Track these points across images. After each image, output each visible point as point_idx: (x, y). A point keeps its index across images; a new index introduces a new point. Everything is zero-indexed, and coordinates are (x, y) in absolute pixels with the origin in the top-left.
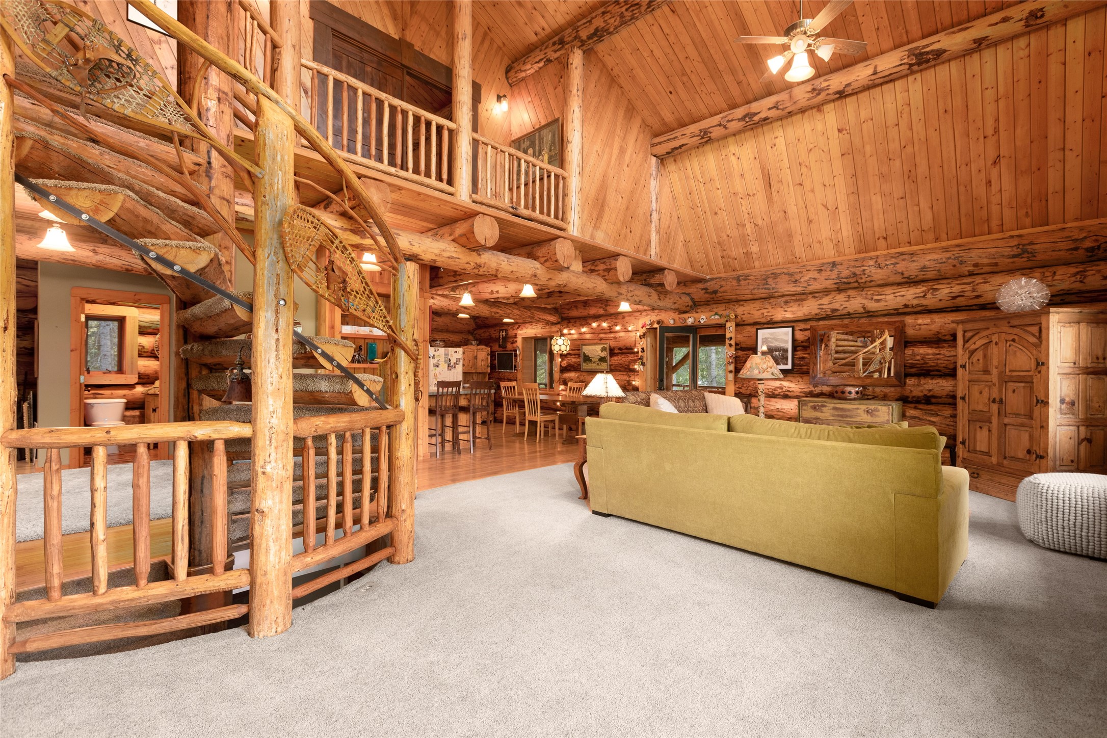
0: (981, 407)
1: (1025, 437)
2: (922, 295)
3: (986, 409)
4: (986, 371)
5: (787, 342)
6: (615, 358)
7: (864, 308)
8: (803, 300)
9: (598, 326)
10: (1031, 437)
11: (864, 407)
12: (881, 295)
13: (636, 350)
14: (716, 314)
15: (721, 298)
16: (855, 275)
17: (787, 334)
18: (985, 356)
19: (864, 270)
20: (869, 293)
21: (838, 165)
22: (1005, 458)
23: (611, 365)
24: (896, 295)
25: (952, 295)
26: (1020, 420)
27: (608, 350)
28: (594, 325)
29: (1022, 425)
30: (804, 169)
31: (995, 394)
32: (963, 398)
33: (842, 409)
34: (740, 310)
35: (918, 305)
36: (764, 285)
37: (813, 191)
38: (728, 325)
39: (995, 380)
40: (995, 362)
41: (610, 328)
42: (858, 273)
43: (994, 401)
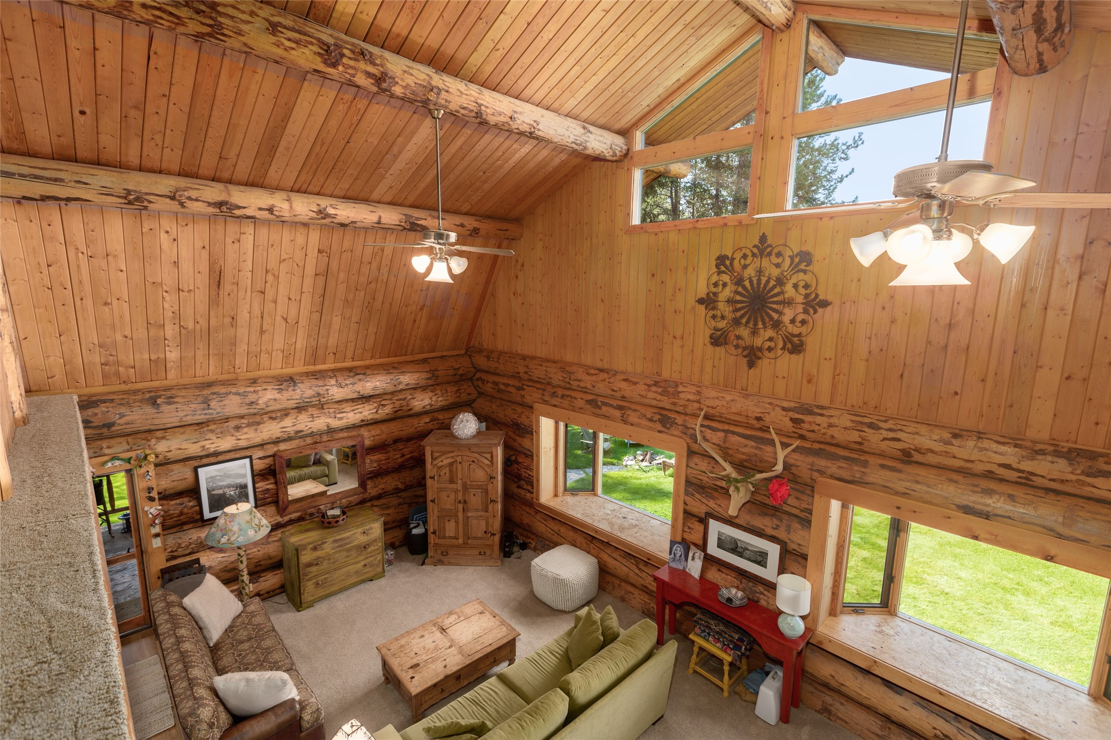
0: (448, 506)
1: (483, 523)
2: (375, 411)
3: (453, 508)
4: (452, 481)
5: (245, 476)
7: (328, 427)
8: (259, 424)
10: (487, 523)
12: (343, 412)
14: (115, 459)
16: (319, 394)
17: (245, 465)
18: (451, 471)
19: (327, 390)
20: (331, 411)
21: (309, 282)
22: (469, 538)
24: (356, 412)
25: (395, 409)
26: (479, 514)
29: (481, 516)
30: (270, 278)
31: (460, 497)
32: (433, 501)
33: (341, 539)
34: (161, 447)
35: (372, 419)
37: (275, 302)
38: (142, 470)
39: (460, 488)
40: (460, 476)
42: (322, 392)
43: (460, 502)
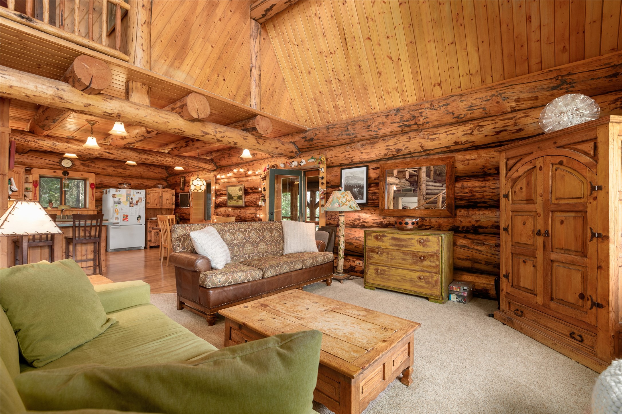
0: (524, 240)
1: (577, 278)
2: (469, 132)
3: (530, 242)
4: (530, 201)
5: (363, 180)
6: (248, 196)
7: (422, 147)
8: (374, 143)
9: (238, 172)
10: (584, 279)
11: (417, 237)
12: (435, 134)
13: (260, 189)
14: (312, 158)
15: (316, 145)
16: (414, 117)
17: (363, 172)
18: (528, 184)
19: (421, 113)
20: (426, 133)
21: (397, 13)
22: (552, 299)
23: (245, 202)
24: (448, 133)
25: (496, 130)
26: (570, 257)
27: (243, 190)
28: (235, 171)
29: (573, 263)
30: (371, 23)
31: (540, 226)
32: (506, 230)
33: (399, 239)
34: (329, 154)
35: (467, 142)
36: (346, 131)
37: (379, 44)
38: (321, 166)
39: (540, 210)
40: (539, 190)
41: (245, 173)
42: (417, 115)
43: (539, 233)
